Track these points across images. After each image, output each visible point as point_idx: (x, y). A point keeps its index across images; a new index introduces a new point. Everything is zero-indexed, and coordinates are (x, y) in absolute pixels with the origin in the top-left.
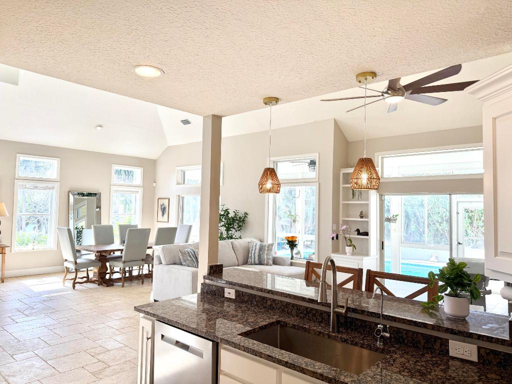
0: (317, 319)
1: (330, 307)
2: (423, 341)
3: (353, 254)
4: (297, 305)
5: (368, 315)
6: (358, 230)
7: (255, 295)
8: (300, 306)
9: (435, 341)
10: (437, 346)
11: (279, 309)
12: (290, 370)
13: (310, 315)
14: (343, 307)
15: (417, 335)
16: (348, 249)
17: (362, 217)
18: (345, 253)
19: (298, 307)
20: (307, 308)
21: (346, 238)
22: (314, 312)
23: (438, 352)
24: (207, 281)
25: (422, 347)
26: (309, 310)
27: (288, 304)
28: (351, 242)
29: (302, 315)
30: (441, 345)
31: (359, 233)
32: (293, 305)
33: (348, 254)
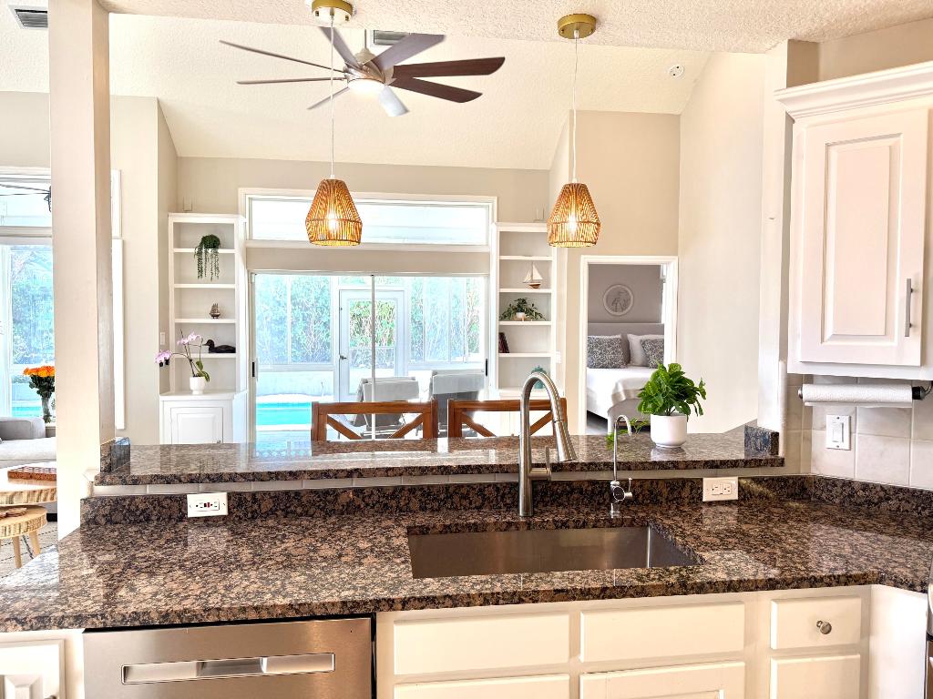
0: (470, 503)
1: (518, 472)
2: (665, 491)
3: (205, 392)
4: (421, 488)
5: (582, 470)
6: (210, 343)
7: (297, 493)
8: (429, 486)
9: (684, 485)
10: (686, 493)
11: (372, 508)
12: (614, 600)
13: (456, 499)
14: (543, 466)
15: (657, 484)
16: (196, 383)
17: (216, 316)
18: (190, 392)
19: (427, 492)
20: (447, 487)
21: (191, 360)
22: (463, 491)
23: (687, 500)
24: (102, 490)
25: (664, 501)
26: (451, 490)
27: (398, 490)
28: (201, 367)
29: (436, 505)
30: (691, 490)
31: (212, 348)
32: (412, 490)
33: (194, 393)
